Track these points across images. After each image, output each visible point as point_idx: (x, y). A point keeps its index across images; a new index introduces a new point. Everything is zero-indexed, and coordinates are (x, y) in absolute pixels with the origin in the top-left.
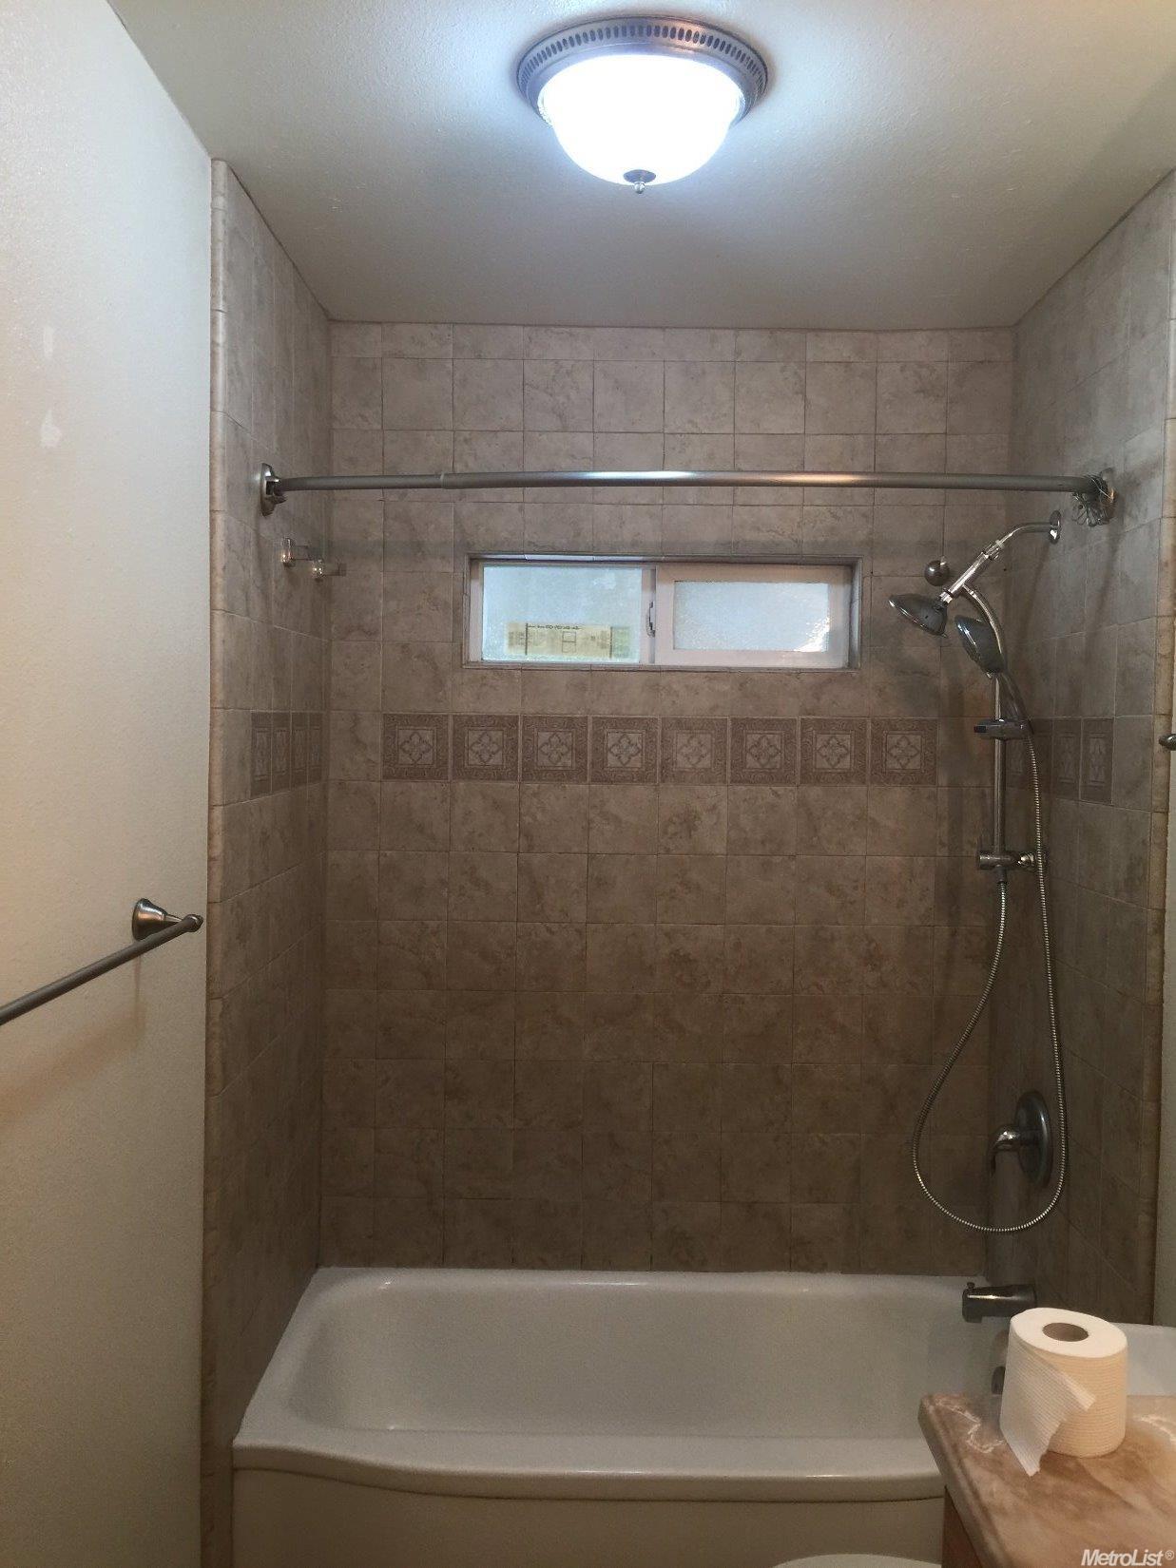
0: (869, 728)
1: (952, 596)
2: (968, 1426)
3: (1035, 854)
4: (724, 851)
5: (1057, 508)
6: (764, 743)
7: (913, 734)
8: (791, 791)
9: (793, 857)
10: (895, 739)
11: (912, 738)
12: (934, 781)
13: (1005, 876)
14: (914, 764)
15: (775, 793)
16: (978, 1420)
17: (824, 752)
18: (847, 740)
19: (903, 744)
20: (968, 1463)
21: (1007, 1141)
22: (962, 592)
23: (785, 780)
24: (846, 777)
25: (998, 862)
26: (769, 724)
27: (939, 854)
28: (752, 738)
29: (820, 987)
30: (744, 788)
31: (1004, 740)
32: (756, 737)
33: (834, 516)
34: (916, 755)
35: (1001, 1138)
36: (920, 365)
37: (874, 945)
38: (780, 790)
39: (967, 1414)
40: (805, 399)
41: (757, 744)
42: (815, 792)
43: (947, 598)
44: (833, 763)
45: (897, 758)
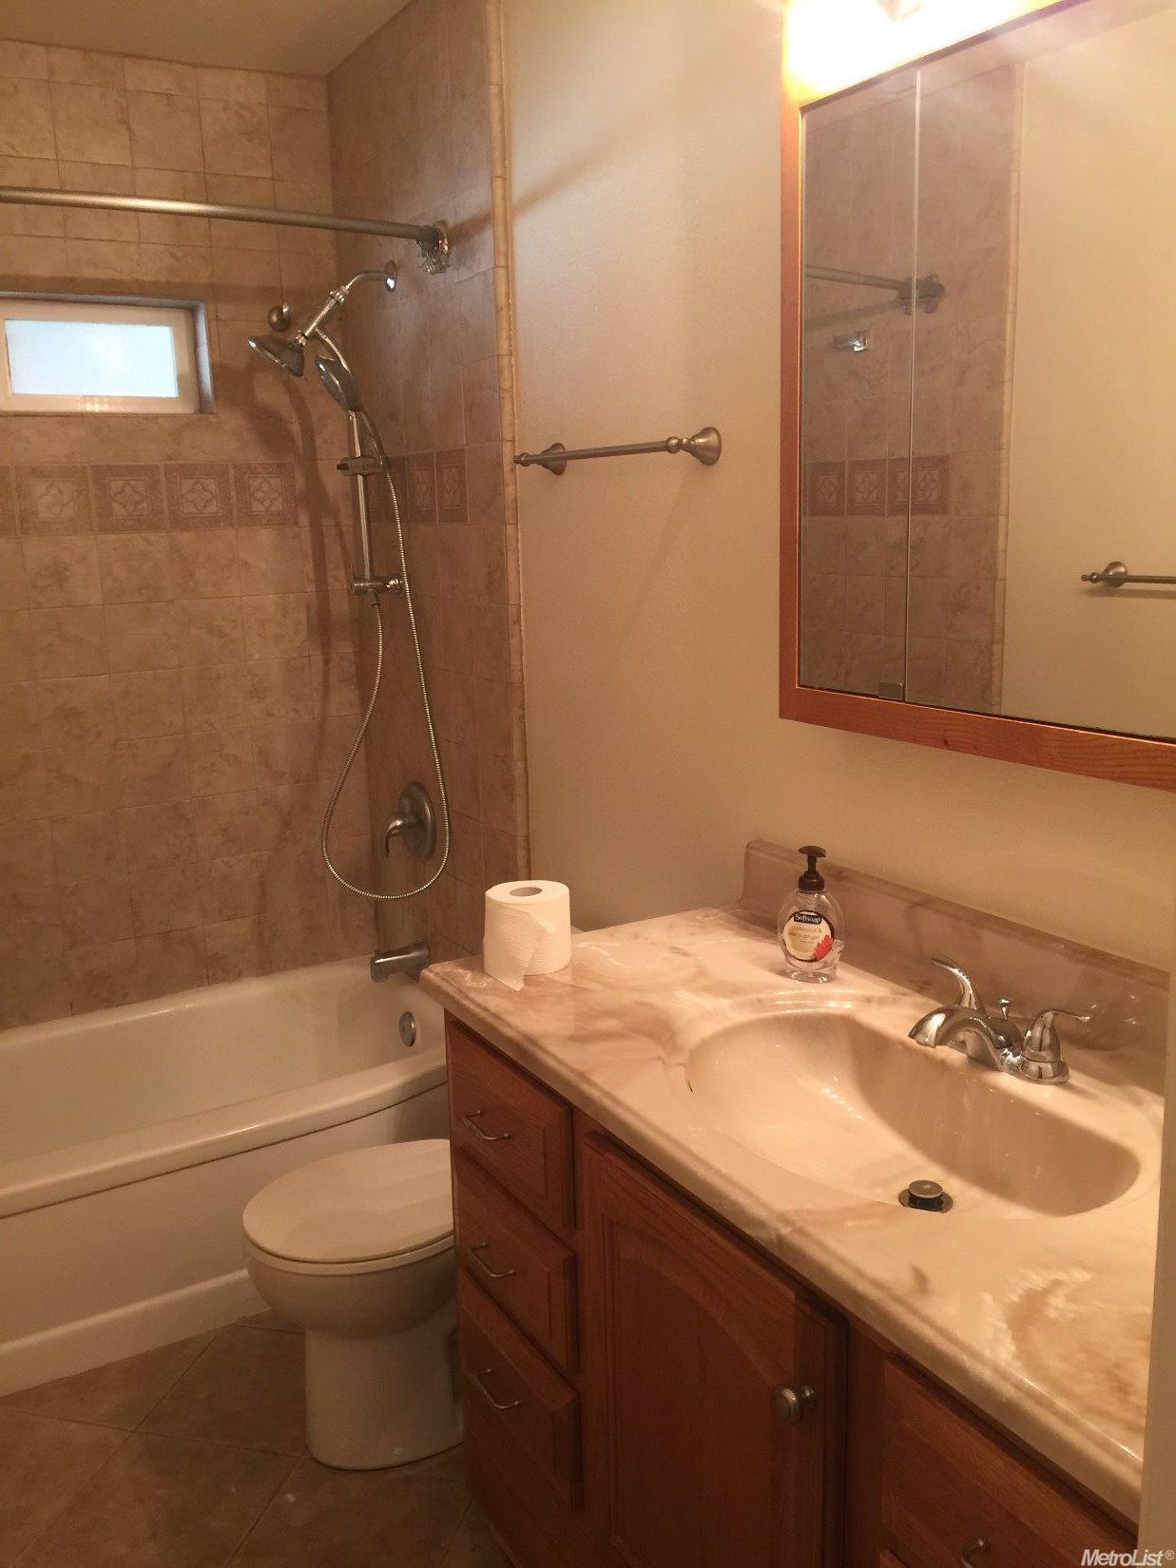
0: (232, 472)
1: (306, 338)
2: (462, 976)
3: (400, 577)
4: (100, 602)
5: (391, 258)
6: (128, 490)
7: (273, 477)
8: (162, 537)
9: (171, 602)
10: (256, 483)
11: (272, 481)
12: (296, 523)
13: (378, 599)
14: (277, 506)
15: (146, 540)
16: (468, 972)
17: (190, 497)
18: (211, 485)
19: (266, 488)
20: (473, 995)
21: (396, 827)
22: (314, 336)
23: (155, 527)
24: (214, 521)
25: (371, 587)
26: (132, 471)
27: (308, 590)
28: (116, 485)
29: (211, 724)
30: (113, 537)
31: (365, 476)
32: (120, 483)
33: (172, 256)
34: (278, 498)
35: (392, 826)
36: (243, 106)
37: (257, 679)
38: (151, 536)
39: (461, 971)
40: (130, 130)
41: (122, 491)
42: (185, 538)
43: (302, 340)
44: (200, 508)
45: (261, 501)
